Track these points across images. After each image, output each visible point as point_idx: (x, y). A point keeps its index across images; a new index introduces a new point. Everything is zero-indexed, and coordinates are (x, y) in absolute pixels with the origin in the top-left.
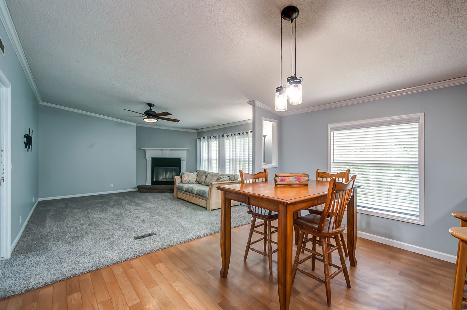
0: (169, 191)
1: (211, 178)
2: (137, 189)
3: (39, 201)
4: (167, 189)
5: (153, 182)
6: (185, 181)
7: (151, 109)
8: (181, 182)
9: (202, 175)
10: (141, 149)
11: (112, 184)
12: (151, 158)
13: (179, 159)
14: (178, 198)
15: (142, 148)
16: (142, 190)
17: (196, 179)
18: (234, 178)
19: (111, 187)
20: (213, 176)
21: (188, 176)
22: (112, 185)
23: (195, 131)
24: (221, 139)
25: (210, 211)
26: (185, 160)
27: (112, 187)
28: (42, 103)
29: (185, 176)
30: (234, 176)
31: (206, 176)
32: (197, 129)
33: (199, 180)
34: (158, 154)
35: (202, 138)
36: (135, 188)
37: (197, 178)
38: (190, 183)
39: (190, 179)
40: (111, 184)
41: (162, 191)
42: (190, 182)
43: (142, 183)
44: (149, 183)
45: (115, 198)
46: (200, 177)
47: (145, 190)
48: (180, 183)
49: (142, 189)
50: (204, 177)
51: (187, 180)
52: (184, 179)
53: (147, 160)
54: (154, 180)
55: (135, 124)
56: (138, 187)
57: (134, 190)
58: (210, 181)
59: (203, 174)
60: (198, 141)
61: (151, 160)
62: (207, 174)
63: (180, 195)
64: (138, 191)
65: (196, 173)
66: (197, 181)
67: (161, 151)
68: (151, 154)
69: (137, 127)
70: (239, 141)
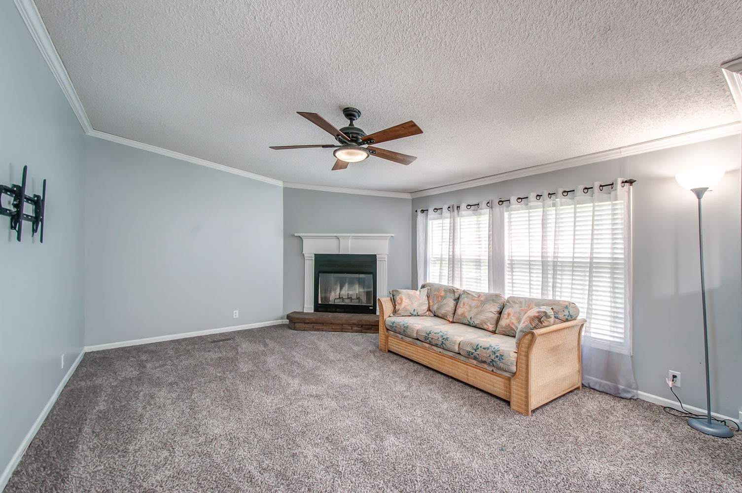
0: (355, 328)
1: (477, 307)
2: (286, 321)
3: (86, 354)
4: (353, 325)
5: (318, 307)
6: (406, 310)
7: (351, 124)
8: (395, 312)
9: (444, 298)
10: (294, 235)
11: (237, 311)
12: (313, 256)
13: (374, 257)
14: (389, 351)
15: (296, 235)
16: (297, 325)
17: (427, 306)
18: (567, 313)
19: (234, 317)
20: (483, 303)
21: (410, 297)
22: (236, 314)
23: (408, 196)
24: (497, 209)
25: (527, 415)
26: (386, 259)
27: (237, 317)
28: (91, 133)
29: (404, 298)
30: (567, 307)
31: (457, 300)
32: (412, 192)
33: (438, 308)
34: (329, 247)
35: (431, 211)
36: (282, 318)
37: (429, 303)
38: (415, 316)
39: (415, 305)
40: (234, 312)
41: (341, 328)
42: (415, 313)
43: (295, 308)
44: (309, 307)
45: (246, 346)
46: (438, 301)
47: (303, 325)
48: (392, 315)
49: (295, 322)
50: (452, 303)
51: (409, 308)
52: (403, 306)
53: (306, 258)
54: (320, 302)
55: (280, 184)
56: (288, 317)
57: (280, 322)
58: (477, 314)
59: (446, 294)
60: (420, 217)
61: (314, 259)
62: (457, 296)
63: (395, 345)
64: (289, 327)
65: (425, 291)
66: (429, 310)
67: (335, 241)
68: (315, 246)
69: (286, 191)
70: (554, 212)
